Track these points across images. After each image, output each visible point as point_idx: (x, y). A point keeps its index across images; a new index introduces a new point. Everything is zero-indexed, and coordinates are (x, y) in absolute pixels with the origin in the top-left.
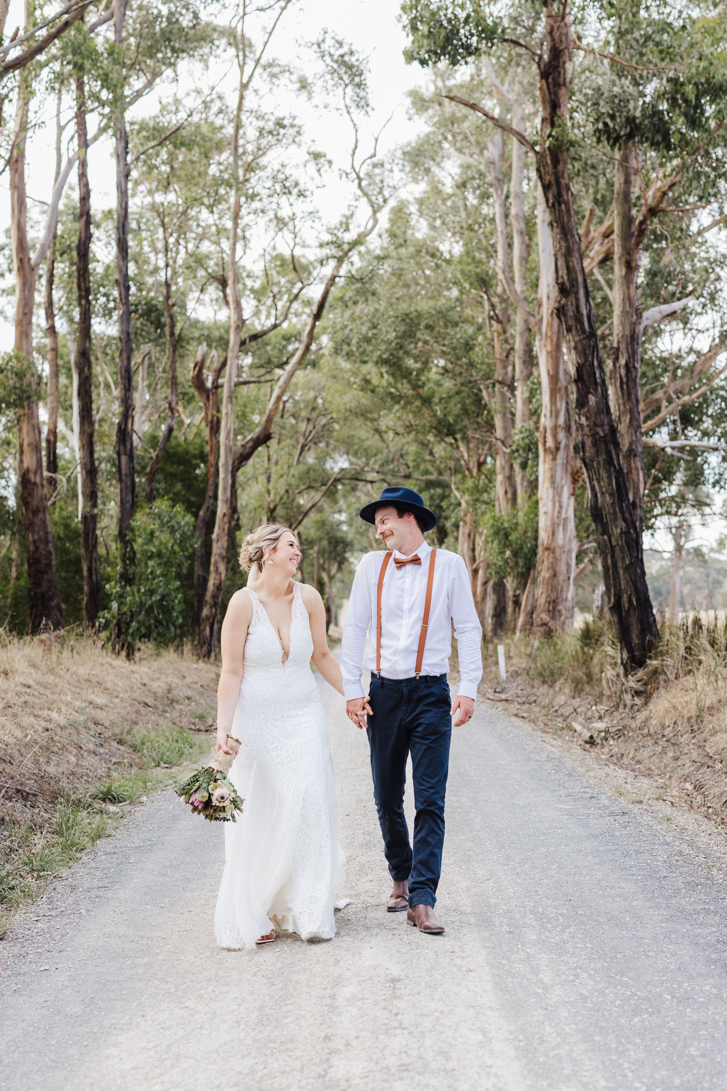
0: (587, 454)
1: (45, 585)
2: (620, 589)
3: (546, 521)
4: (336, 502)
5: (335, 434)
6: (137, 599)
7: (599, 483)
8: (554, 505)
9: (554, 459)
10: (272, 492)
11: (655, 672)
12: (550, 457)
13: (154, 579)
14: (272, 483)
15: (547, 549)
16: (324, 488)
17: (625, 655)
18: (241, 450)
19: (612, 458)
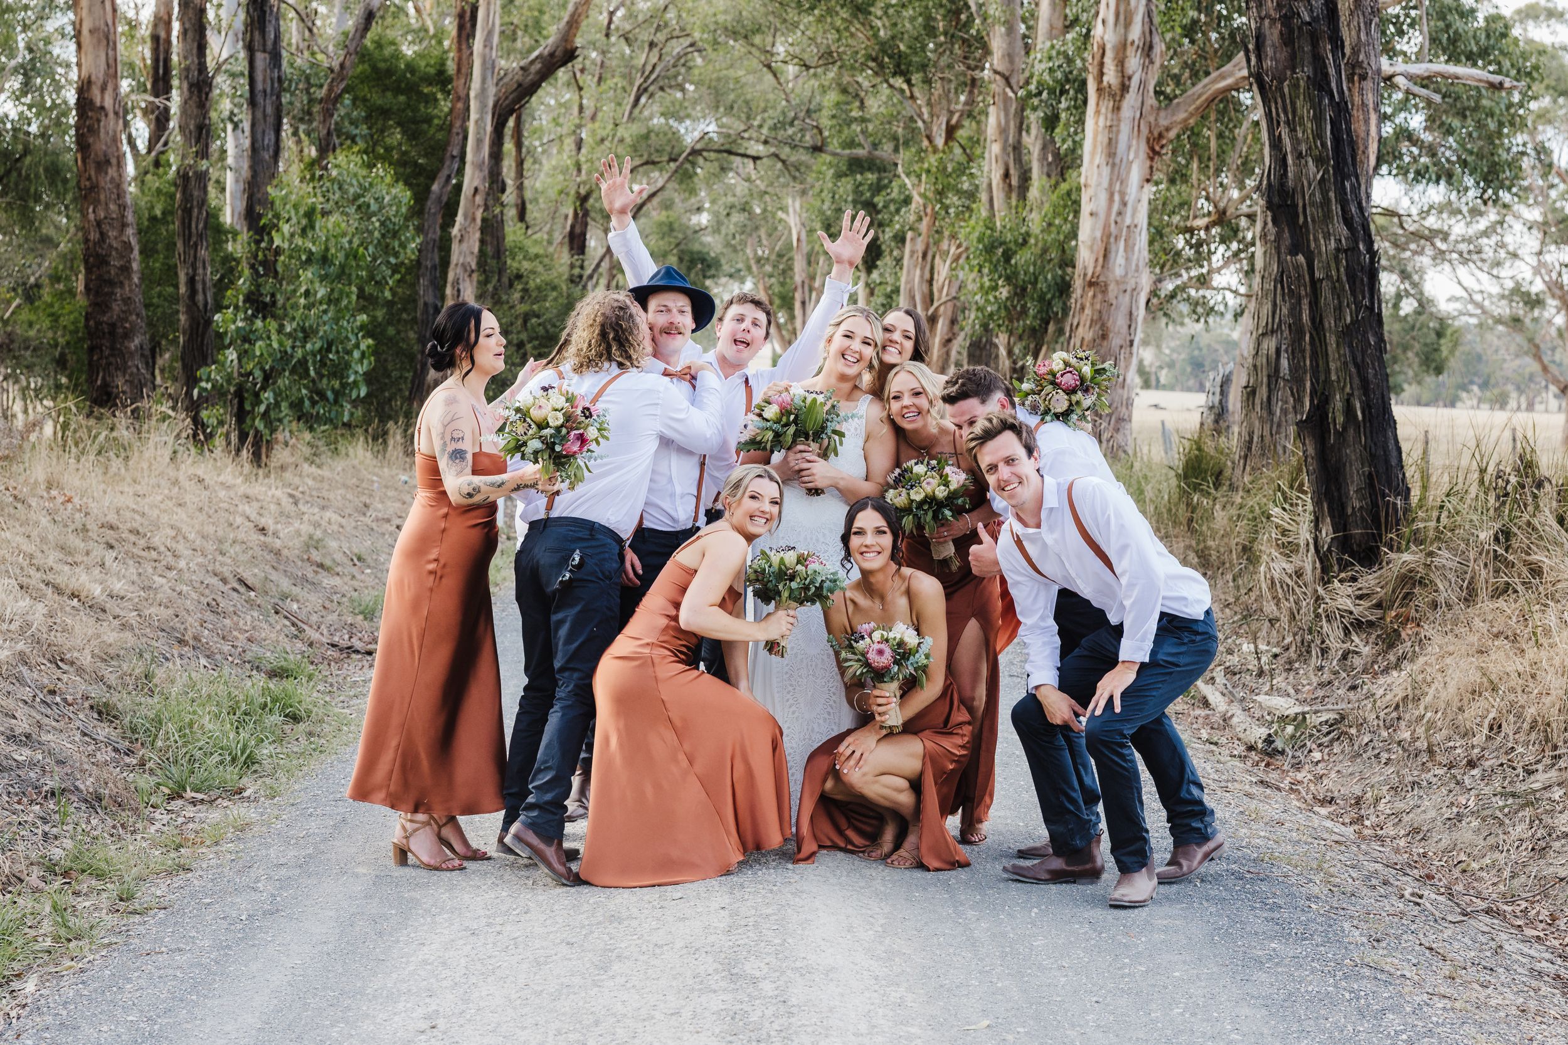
0: (1268, 63)
1: (116, 307)
2: (1327, 380)
3: (1093, 230)
4: (693, 192)
5: (696, 72)
6: (275, 345)
7: (1293, 130)
8: (1111, 199)
9: (1117, 109)
10: (584, 167)
11: (1410, 581)
12: (1107, 105)
13: (308, 307)
14: (583, 151)
15: (1091, 284)
16: (673, 165)
17: (1327, 533)
18: (519, 77)
19: (1326, 75)
